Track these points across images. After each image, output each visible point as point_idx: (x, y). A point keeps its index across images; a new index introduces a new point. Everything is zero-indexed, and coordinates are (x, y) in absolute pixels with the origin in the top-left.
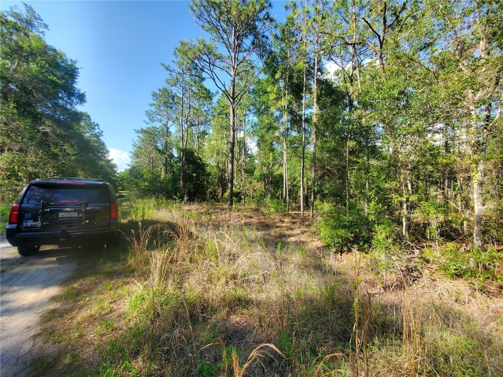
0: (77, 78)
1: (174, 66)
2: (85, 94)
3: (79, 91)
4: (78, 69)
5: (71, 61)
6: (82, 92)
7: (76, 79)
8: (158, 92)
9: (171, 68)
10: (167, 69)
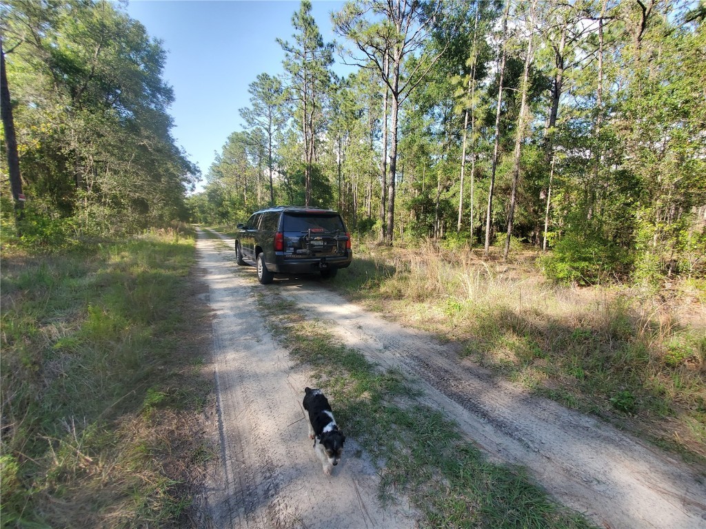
0: (164, 65)
1: (293, 43)
2: (173, 89)
3: (166, 85)
4: (164, 52)
5: (155, 40)
6: (169, 86)
7: (162, 67)
8: (257, 81)
9: (290, 47)
10: (285, 47)
